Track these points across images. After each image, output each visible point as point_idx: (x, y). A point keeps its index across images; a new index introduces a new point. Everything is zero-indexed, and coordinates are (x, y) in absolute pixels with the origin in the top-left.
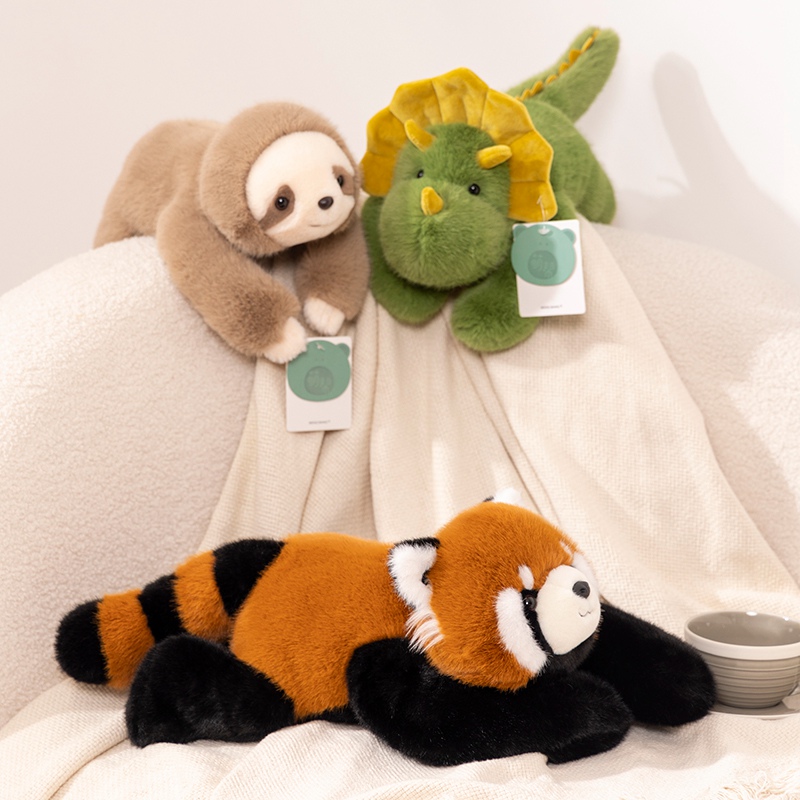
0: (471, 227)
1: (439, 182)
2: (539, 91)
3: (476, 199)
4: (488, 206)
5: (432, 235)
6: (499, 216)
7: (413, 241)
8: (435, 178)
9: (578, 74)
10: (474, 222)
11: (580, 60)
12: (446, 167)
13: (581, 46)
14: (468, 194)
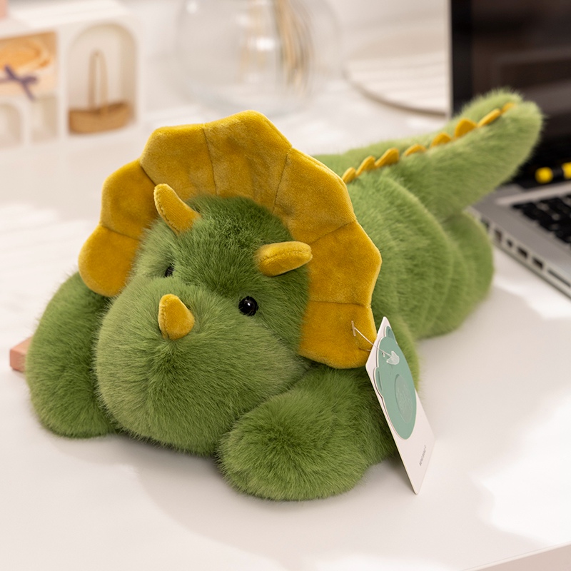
0: (233, 366)
1: (192, 287)
2: (392, 162)
3: (250, 322)
4: (266, 333)
5: (168, 372)
6: (283, 350)
7: (139, 378)
8: (188, 280)
9: (459, 155)
10: (239, 358)
11: (469, 136)
12: (207, 265)
13: (480, 118)
14: (237, 311)
